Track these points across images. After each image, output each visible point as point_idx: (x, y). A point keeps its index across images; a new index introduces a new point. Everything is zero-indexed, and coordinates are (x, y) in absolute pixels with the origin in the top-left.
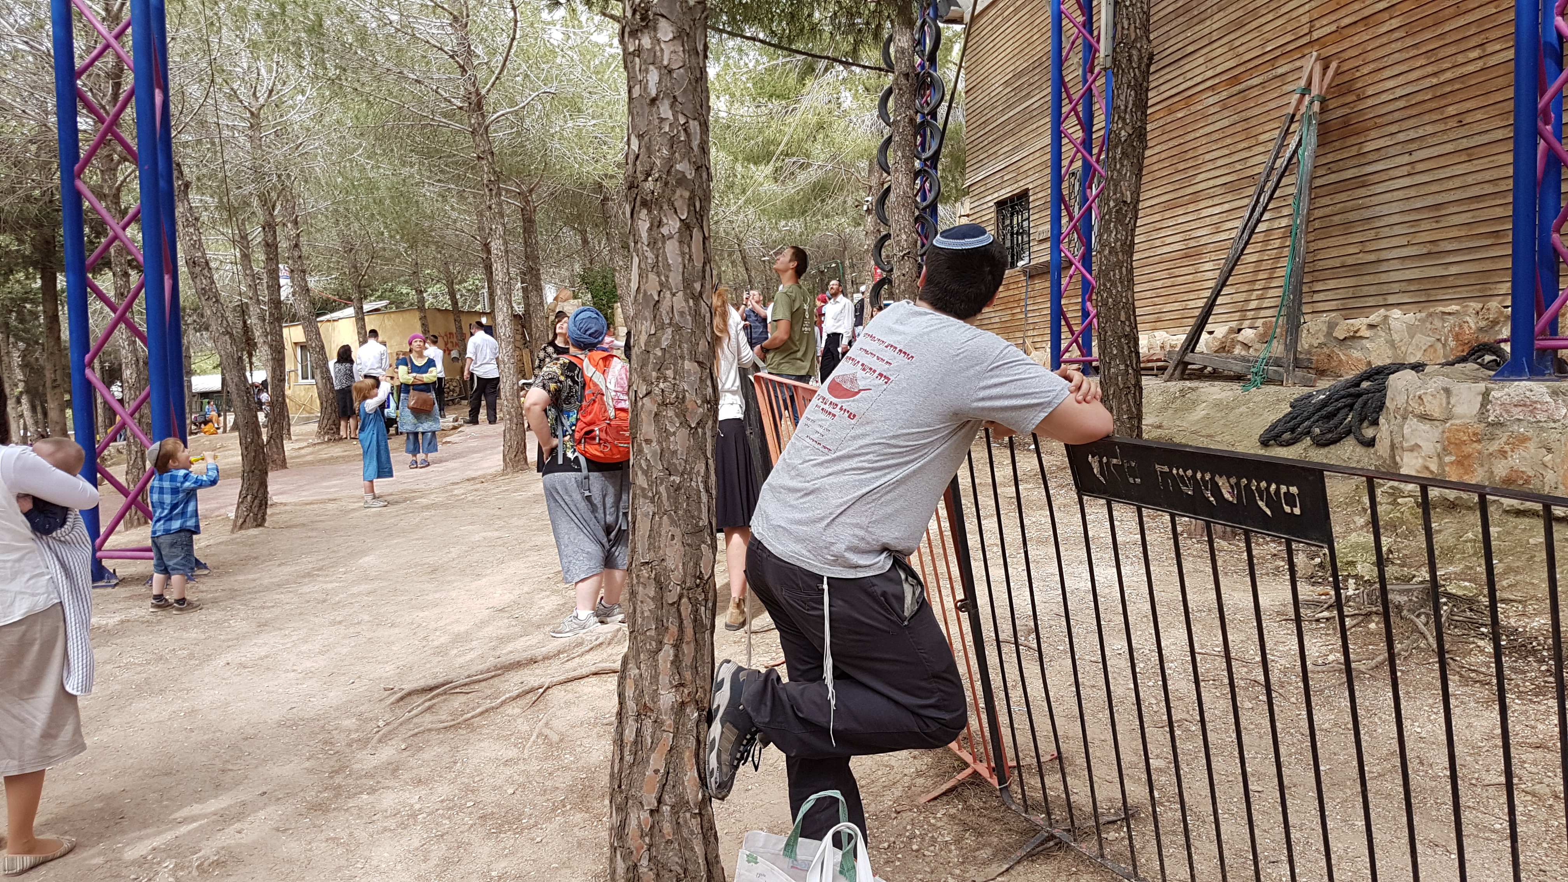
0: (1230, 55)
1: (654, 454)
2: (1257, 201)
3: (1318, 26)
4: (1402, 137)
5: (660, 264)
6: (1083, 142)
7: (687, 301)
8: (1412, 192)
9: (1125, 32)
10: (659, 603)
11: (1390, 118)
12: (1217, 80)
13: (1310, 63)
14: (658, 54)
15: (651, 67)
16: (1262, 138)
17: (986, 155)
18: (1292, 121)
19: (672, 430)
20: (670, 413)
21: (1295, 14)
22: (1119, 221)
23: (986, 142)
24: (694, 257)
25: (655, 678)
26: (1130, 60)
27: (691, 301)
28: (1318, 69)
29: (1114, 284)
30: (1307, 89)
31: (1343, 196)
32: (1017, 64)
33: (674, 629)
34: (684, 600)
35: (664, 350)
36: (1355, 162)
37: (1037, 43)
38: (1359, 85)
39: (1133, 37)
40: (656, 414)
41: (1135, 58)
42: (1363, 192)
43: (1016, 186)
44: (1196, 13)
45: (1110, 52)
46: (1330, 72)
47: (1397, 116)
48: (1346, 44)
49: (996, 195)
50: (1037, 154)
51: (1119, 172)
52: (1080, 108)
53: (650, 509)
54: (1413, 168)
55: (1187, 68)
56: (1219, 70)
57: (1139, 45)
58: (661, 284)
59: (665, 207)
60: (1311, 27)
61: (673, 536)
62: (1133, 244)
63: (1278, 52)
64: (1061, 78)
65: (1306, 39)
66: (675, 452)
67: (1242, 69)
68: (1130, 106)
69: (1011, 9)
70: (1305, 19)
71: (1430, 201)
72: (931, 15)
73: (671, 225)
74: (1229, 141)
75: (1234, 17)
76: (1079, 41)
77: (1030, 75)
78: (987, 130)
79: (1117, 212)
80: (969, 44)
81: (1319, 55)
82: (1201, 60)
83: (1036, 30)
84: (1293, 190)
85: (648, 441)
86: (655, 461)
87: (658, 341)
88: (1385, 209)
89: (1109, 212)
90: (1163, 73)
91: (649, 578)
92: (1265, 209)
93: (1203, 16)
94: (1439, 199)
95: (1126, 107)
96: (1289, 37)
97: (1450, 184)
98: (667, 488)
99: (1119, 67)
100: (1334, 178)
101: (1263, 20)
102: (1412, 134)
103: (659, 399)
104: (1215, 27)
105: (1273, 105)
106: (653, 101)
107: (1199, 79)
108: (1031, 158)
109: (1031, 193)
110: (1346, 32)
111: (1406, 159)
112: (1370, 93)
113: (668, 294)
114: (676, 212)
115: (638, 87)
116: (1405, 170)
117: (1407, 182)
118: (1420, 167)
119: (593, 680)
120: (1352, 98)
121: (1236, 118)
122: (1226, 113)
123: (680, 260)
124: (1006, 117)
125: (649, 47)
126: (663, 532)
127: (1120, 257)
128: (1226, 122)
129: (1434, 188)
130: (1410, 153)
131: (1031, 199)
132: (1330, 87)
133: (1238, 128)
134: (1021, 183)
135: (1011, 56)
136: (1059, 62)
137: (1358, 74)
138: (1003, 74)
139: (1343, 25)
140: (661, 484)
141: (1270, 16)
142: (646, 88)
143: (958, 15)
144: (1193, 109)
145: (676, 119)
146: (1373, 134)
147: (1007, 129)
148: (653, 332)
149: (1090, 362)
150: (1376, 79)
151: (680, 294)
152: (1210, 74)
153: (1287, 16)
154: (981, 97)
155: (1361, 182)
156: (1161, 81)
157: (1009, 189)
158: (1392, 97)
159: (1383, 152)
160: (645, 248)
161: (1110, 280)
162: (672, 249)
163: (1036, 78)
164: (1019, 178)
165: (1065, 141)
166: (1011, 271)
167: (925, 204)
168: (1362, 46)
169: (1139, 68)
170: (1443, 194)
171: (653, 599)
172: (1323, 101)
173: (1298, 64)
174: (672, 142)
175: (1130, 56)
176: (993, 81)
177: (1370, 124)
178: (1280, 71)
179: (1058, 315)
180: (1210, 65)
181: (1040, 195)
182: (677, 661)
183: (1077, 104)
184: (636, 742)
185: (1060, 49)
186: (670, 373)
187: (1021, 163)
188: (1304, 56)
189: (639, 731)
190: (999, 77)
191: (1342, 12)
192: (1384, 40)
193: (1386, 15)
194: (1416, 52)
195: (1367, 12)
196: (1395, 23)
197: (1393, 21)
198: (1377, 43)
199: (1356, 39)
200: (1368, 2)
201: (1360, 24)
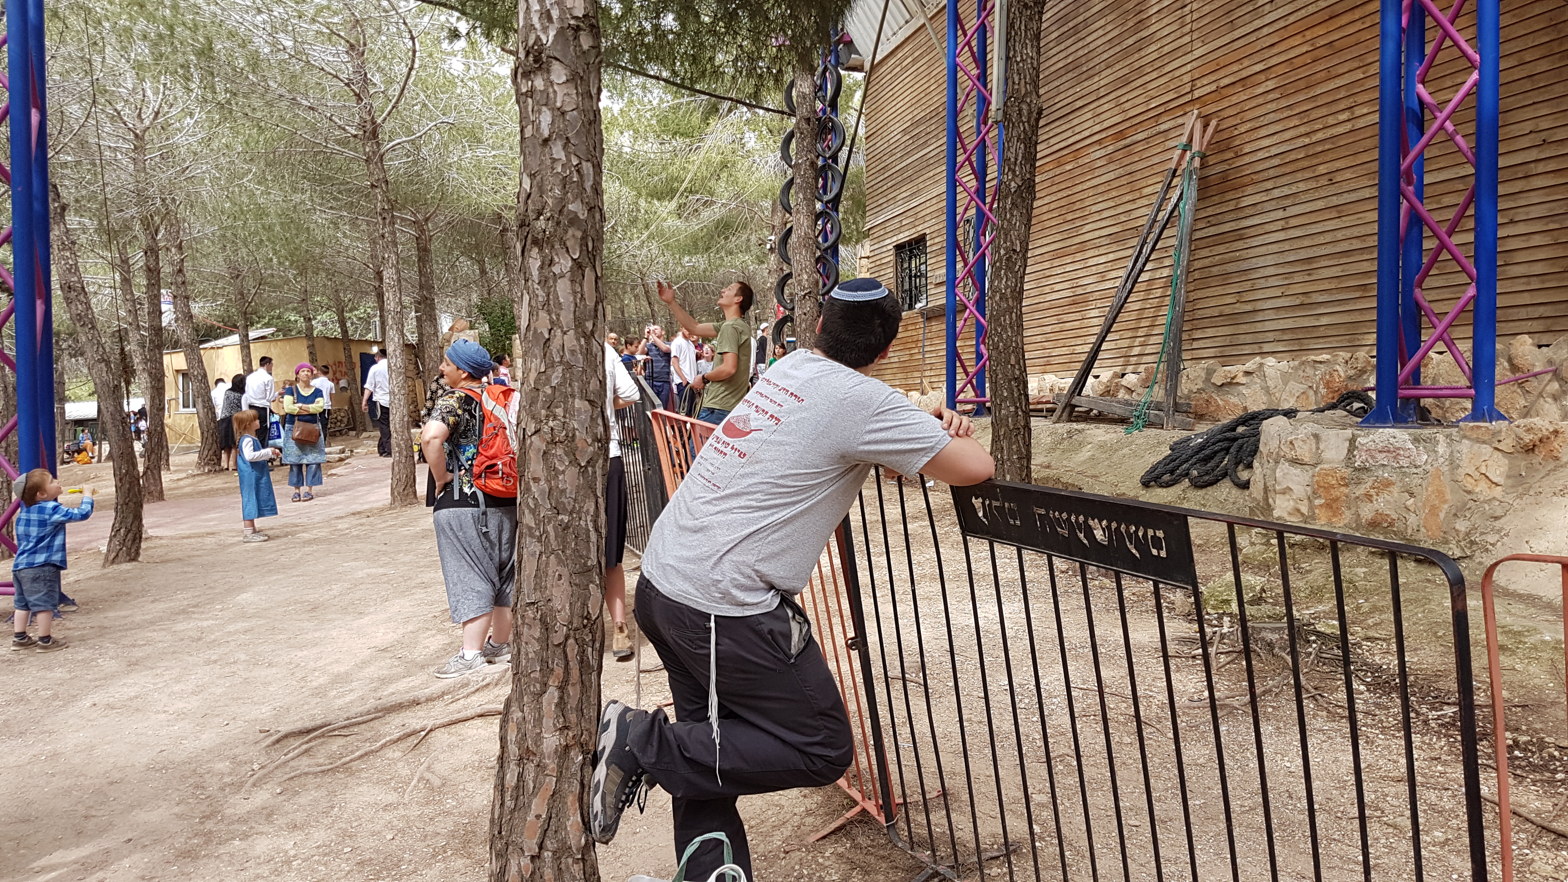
0: (1116, 111)
1: (542, 492)
2: (1140, 252)
3: (1199, 85)
4: (1276, 193)
5: (551, 302)
6: (977, 191)
7: (578, 340)
8: (1286, 246)
9: (1016, 87)
10: (544, 645)
11: (1265, 175)
12: (1104, 135)
13: (1191, 121)
14: (552, 95)
15: (544, 109)
16: (1146, 191)
17: (885, 199)
18: (1174, 176)
19: (561, 469)
20: (560, 452)
21: (1177, 73)
22: (1009, 268)
23: (885, 188)
24: (586, 296)
25: (539, 721)
26: (1020, 114)
27: (582, 340)
28: (1199, 126)
29: (1004, 329)
30: (1188, 146)
31: (1222, 249)
32: (915, 113)
33: (559, 671)
34: (571, 641)
35: (554, 388)
36: (1233, 216)
37: (934, 93)
38: (1237, 143)
39: (1023, 92)
40: (545, 453)
41: (1025, 112)
42: (1240, 245)
43: (913, 230)
44: (1085, 69)
45: (1001, 105)
46: (1210, 130)
47: (1272, 173)
48: (1225, 103)
49: (895, 239)
50: (934, 201)
51: (1009, 221)
52: (974, 158)
53: (537, 548)
54: (1287, 223)
55: (1076, 122)
56: (1106, 124)
57: (1028, 100)
58: (552, 322)
59: (557, 246)
60: (1193, 86)
61: (560, 575)
62: (1022, 290)
63: (1161, 109)
64: (956, 128)
65: (1188, 98)
66: (563, 491)
67: (1127, 124)
68: (1020, 158)
69: (910, 59)
70: (1187, 78)
71: (1303, 254)
72: (833, 62)
73: (564, 264)
74: (1114, 193)
75: (1120, 74)
76: (974, 93)
77: (928, 124)
78: (886, 175)
79: (1007, 259)
80: (869, 92)
81: (1200, 113)
82: (1089, 115)
83: (933, 81)
84: (1174, 242)
85: (536, 480)
86: (542, 500)
87: (548, 380)
88: (1261, 262)
89: (1000, 260)
90: (1053, 126)
91: (534, 619)
92: (1147, 260)
93: (1091, 72)
94: (1311, 253)
95: (1016, 159)
96: (1172, 95)
97: (1321, 239)
98: (554, 527)
99: (1010, 120)
100: (1212, 231)
101: (1147, 78)
102: (1286, 191)
103: (548, 437)
104: (1102, 83)
105: (1156, 160)
106: (546, 141)
107: (1086, 133)
108: (928, 203)
109: (928, 238)
110: (1225, 92)
111: (1280, 214)
112: (1247, 150)
113: (559, 333)
114: (568, 251)
115: (530, 127)
116: (1279, 225)
117: (1281, 236)
118: (1293, 222)
119: (478, 722)
120: (1229, 155)
121: (1121, 171)
122: (1112, 167)
123: (572, 299)
124: (904, 164)
125: (542, 88)
126: (550, 572)
127: (1010, 303)
128: (1112, 176)
129: (1307, 242)
130: (1284, 209)
131: (928, 244)
132: (1209, 143)
133: (1123, 181)
134: (919, 228)
135: (909, 104)
136: (954, 113)
137: (1236, 132)
138: (901, 123)
139: (1222, 85)
140: (549, 522)
141: (1154, 75)
142: (538, 129)
143: (858, 63)
144: (1081, 162)
145: (569, 160)
146: (1250, 190)
147: (905, 175)
148: (543, 370)
149: (984, 403)
150: (1253, 138)
151: (572, 332)
152: (1097, 128)
153: (1170, 75)
154: (880, 144)
155: (1239, 235)
156: (1051, 134)
157: (907, 234)
158: (1267, 155)
159: (1259, 207)
160: (536, 286)
161: (1001, 325)
162: (563, 287)
163: (933, 127)
164: (917, 223)
165: (959, 189)
166: (910, 312)
167: (826, 245)
168: (1239, 106)
169: (1028, 122)
170: (1315, 249)
171: (538, 640)
172: (1203, 157)
173: (1180, 121)
174: (565, 182)
175: (1020, 110)
176: (892, 129)
177: (1246, 180)
178: (1163, 127)
179: (953, 356)
180: (1097, 120)
181: (937, 240)
182: (561, 704)
183: (971, 154)
184: (517, 787)
185: (955, 100)
186: (559, 411)
187: (919, 209)
188: (1186, 114)
189: (520, 776)
190: (898, 125)
191: (1222, 73)
192: (1261, 100)
193: (1262, 77)
194: (1290, 113)
195: (1244, 74)
196: (1271, 85)
197: (1269, 83)
198: (1254, 103)
199: (1235, 99)
200: (1245, 65)
201: (1238, 85)
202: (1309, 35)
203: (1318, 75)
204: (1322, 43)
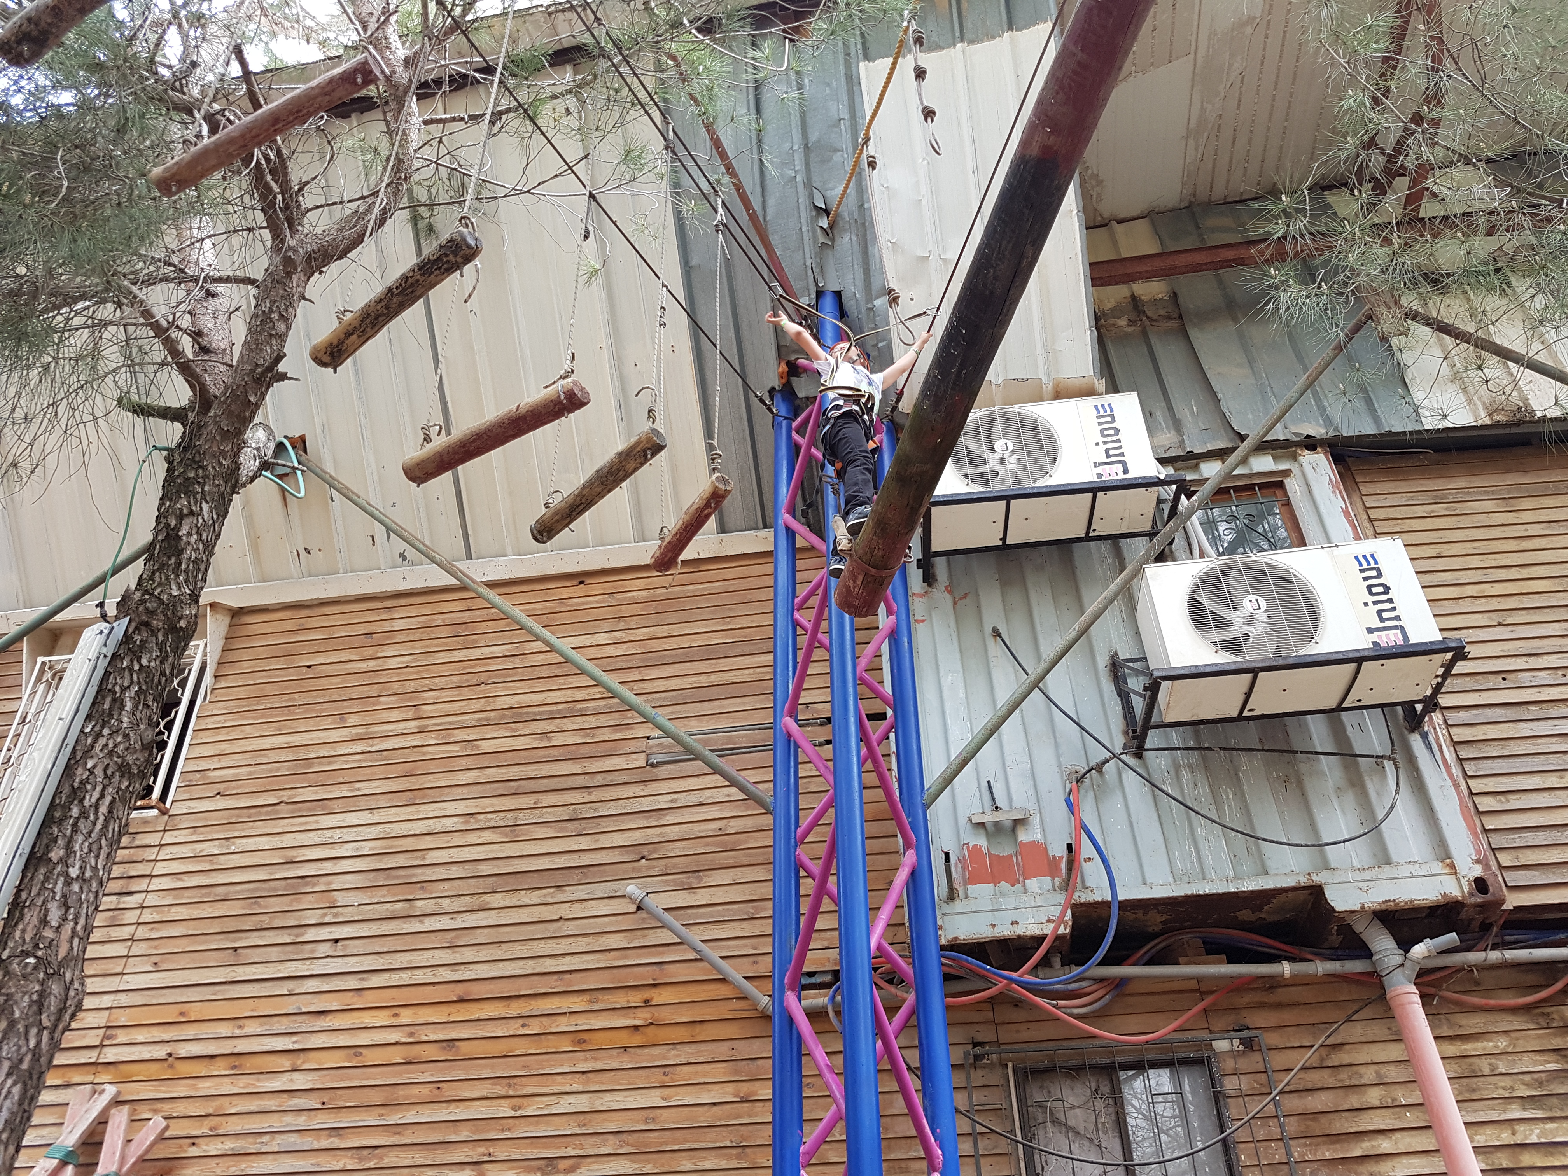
3: (125, 1039)
9: (48, 934)
26: (40, 1005)
30: (78, 1155)
39: (62, 953)
41: (53, 1003)
46: (150, 1133)
60: (106, 1037)
110: (187, 1068)
139: (179, 1053)
175: (43, 994)
191: (190, 1032)
192: (271, 1103)
193: (285, 1063)
194: (335, 1142)
195: (242, 1046)
196: (300, 1081)
197: (296, 1075)
198: (254, 1104)
199: (206, 1087)
200: (248, 1030)
201: (220, 1062)
202: (407, 1016)
203: (415, 1090)
204: (433, 1037)
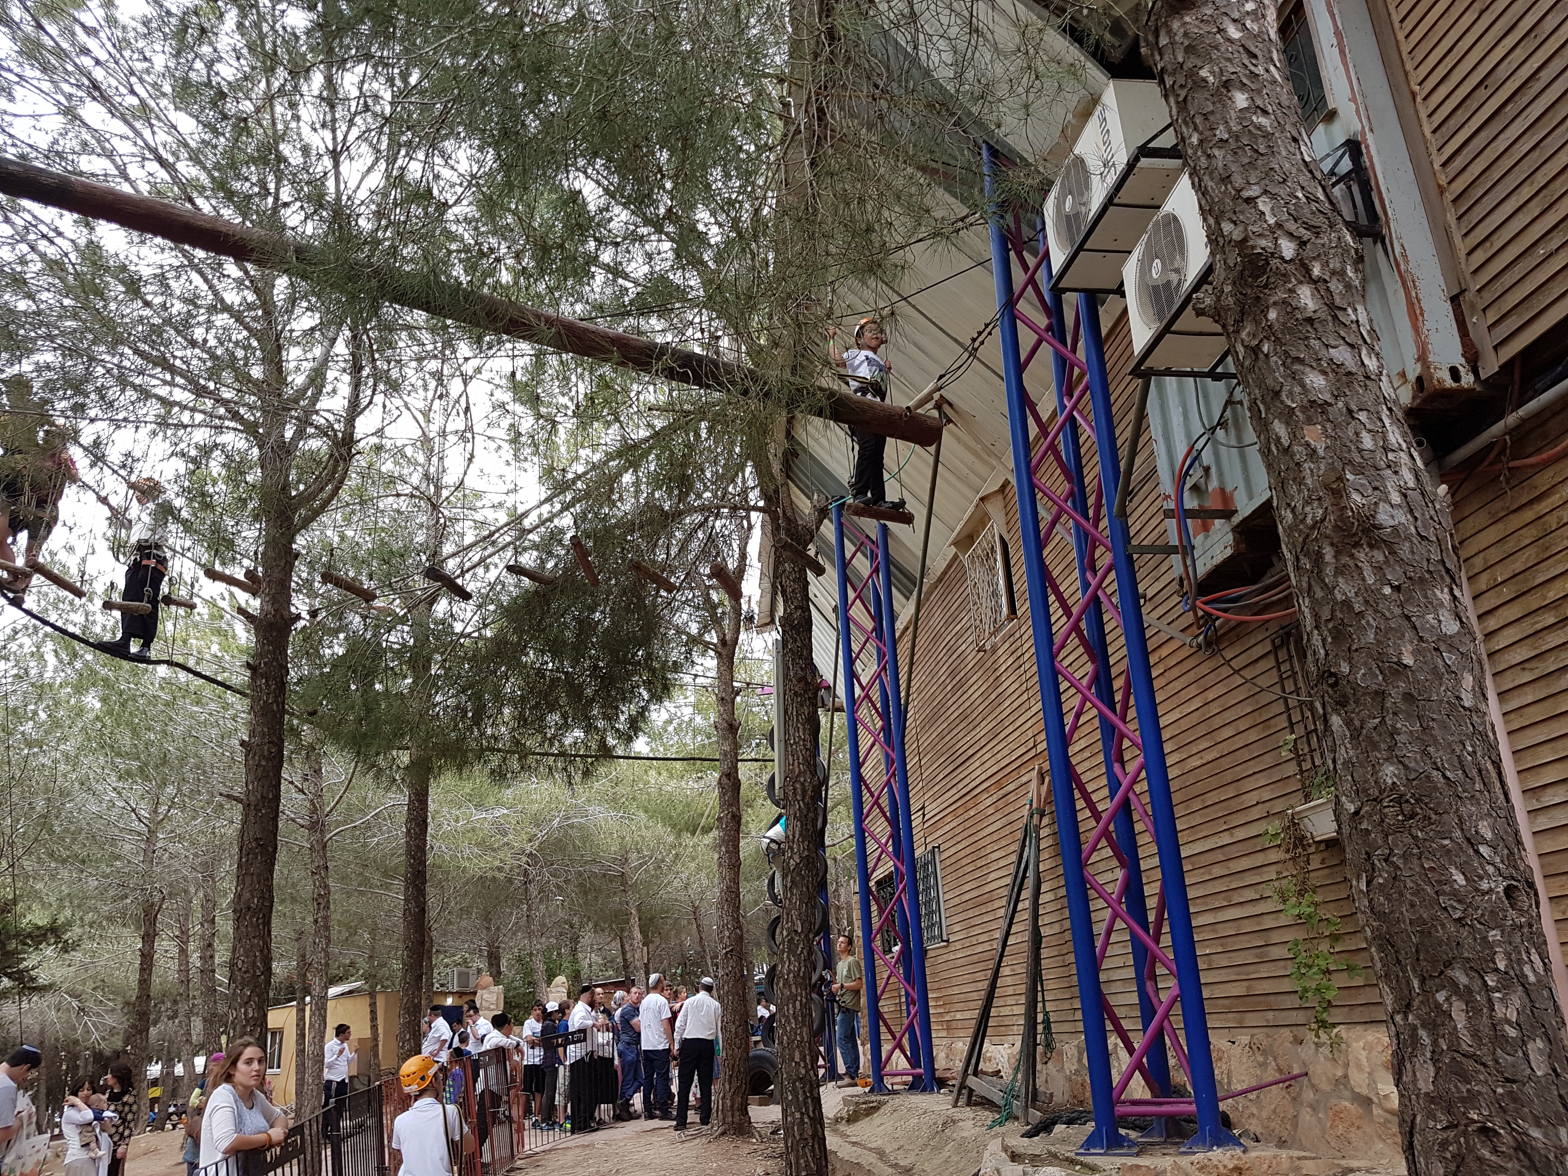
9: (793, 766)
12: (989, 783)
13: (1035, 776)
21: (1024, 728)
26: (794, 794)
28: (1037, 783)
39: (797, 772)
41: (798, 791)
44: (970, 720)
46: (1045, 788)
55: (971, 769)
56: (989, 773)
57: (801, 780)
60: (1034, 740)
63: (1019, 762)
64: (861, 778)
65: (1032, 753)
67: (999, 776)
70: (1030, 733)
96: (1023, 750)
101: (1008, 731)
104: (983, 733)
107: (978, 781)
122: (998, 815)
136: (857, 765)
152: (985, 776)
153: (1021, 729)
172: (1043, 814)
173: (1029, 776)
178: (1021, 781)
180: (981, 769)
188: (1032, 769)
